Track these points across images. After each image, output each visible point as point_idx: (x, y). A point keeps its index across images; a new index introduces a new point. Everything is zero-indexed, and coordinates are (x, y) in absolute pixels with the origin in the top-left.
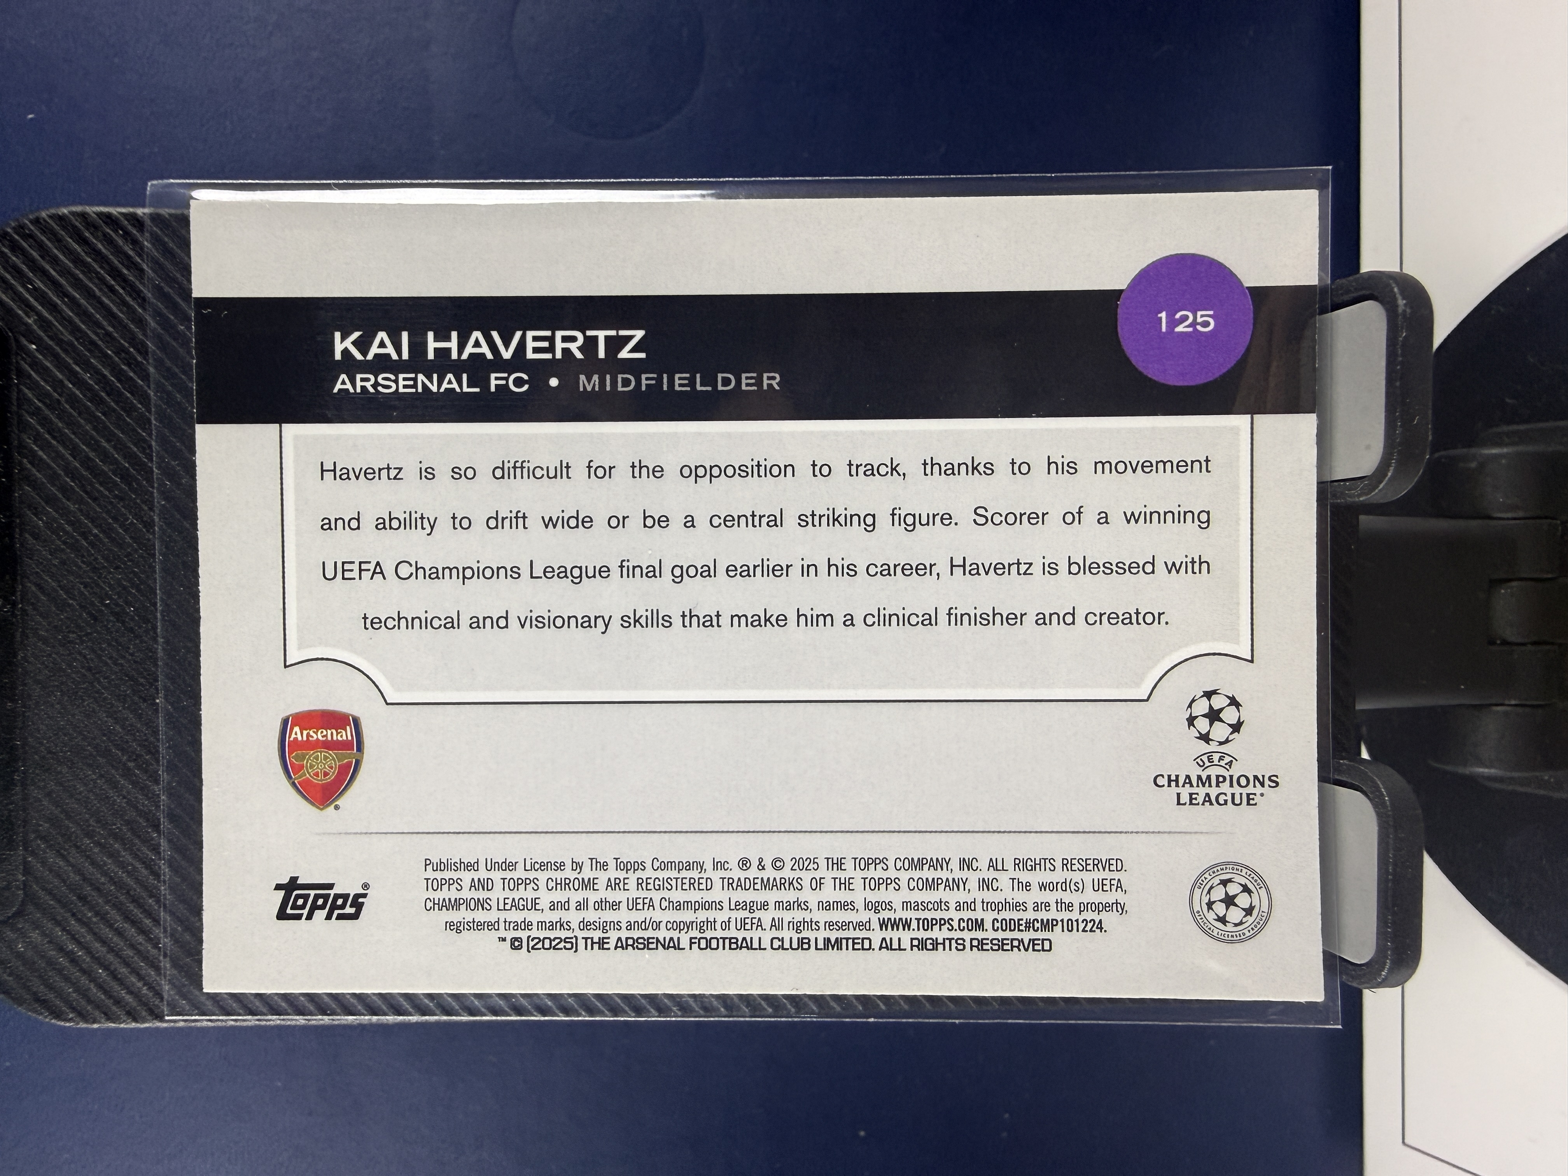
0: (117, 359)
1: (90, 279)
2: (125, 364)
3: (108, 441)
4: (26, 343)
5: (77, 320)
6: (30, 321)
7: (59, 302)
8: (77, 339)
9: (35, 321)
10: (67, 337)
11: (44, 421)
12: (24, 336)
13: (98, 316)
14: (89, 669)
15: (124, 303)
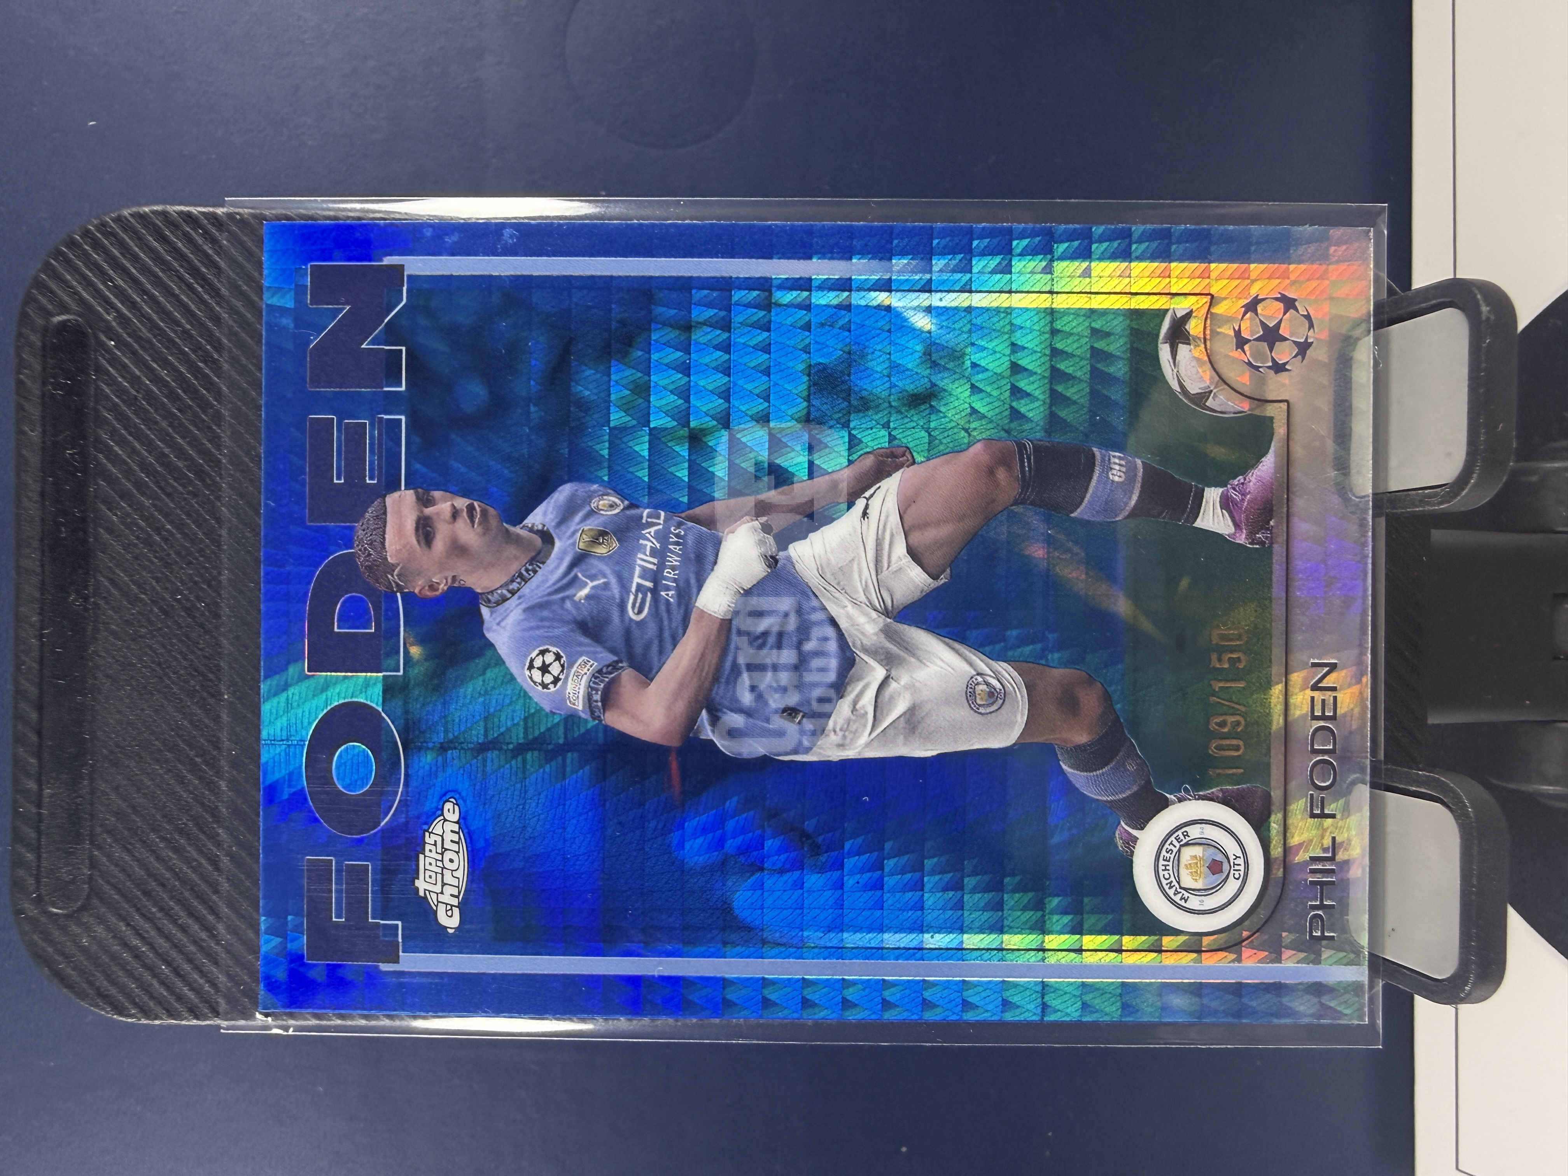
0: (193, 357)
1: (169, 277)
2: (202, 362)
3: (183, 438)
4: (104, 339)
5: (155, 317)
6: (109, 318)
7: (138, 300)
8: (155, 337)
9: (115, 318)
10: (145, 333)
11: (121, 417)
12: (103, 332)
13: (176, 314)
14: (159, 664)
15: (203, 302)
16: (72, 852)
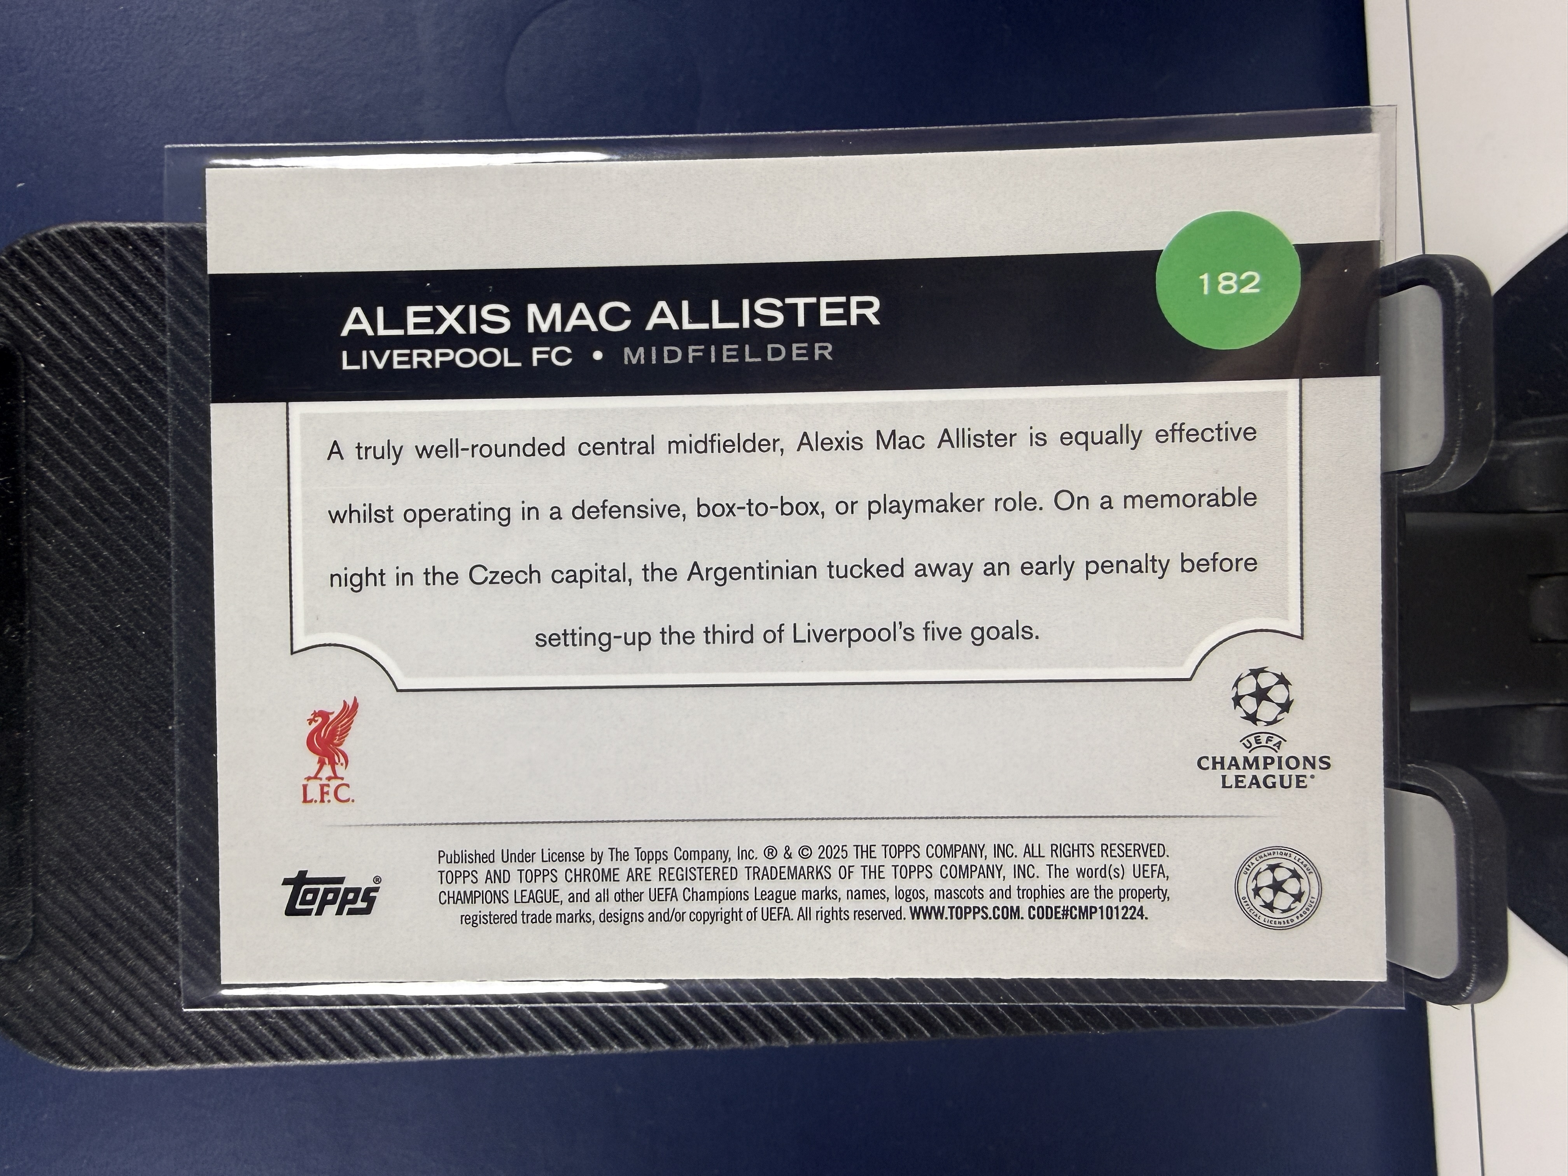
0: (127, 377)
1: (100, 296)
2: (135, 382)
3: (119, 461)
4: (34, 362)
5: (86, 337)
6: (38, 340)
7: (68, 320)
8: (87, 358)
9: (44, 340)
10: (76, 354)
11: (53, 442)
12: (32, 355)
13: (108, 334)
14: (100, 696)
15: (134, 319)
16: (15, 895)
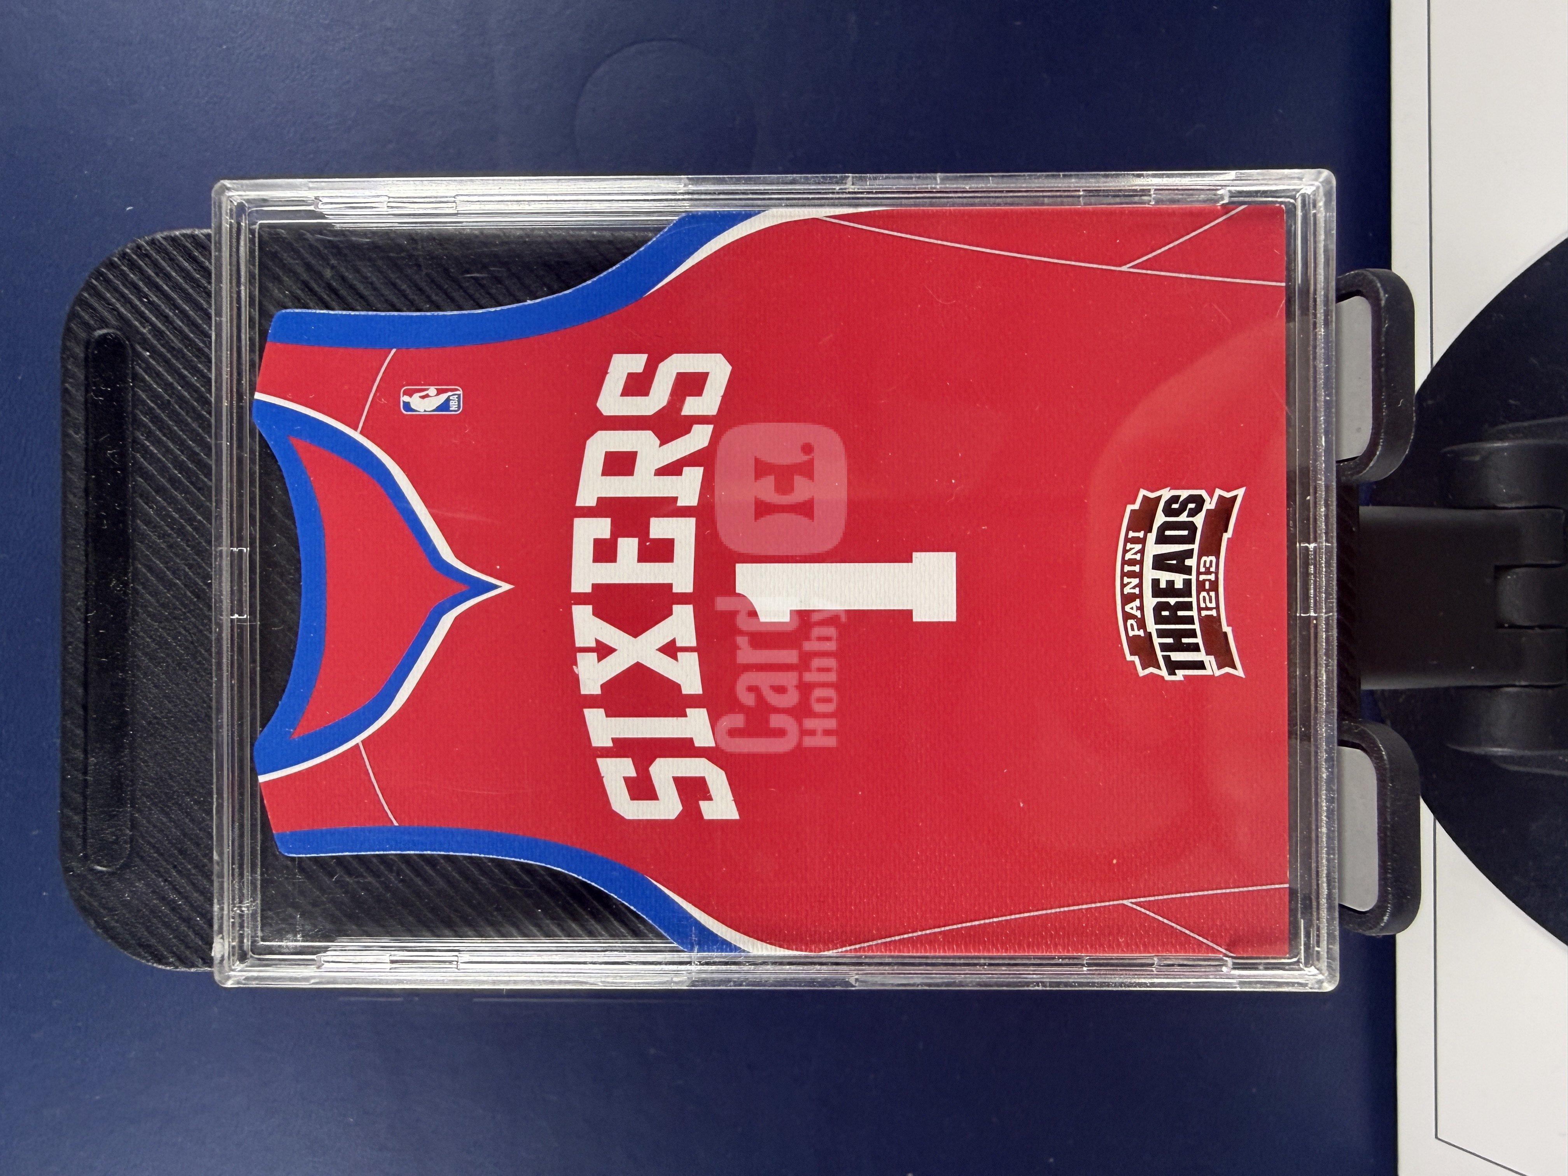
1: (198, 293)
4: (140, 350)
5: (186, 329)
6: (145, 331)
7: (171, 314)
8: (186, 347)
9: (150, 332)
10: (177, 344)
11: (155, 419)
12: (139, 344)
13: (205, 326)
16: (115, 815)
